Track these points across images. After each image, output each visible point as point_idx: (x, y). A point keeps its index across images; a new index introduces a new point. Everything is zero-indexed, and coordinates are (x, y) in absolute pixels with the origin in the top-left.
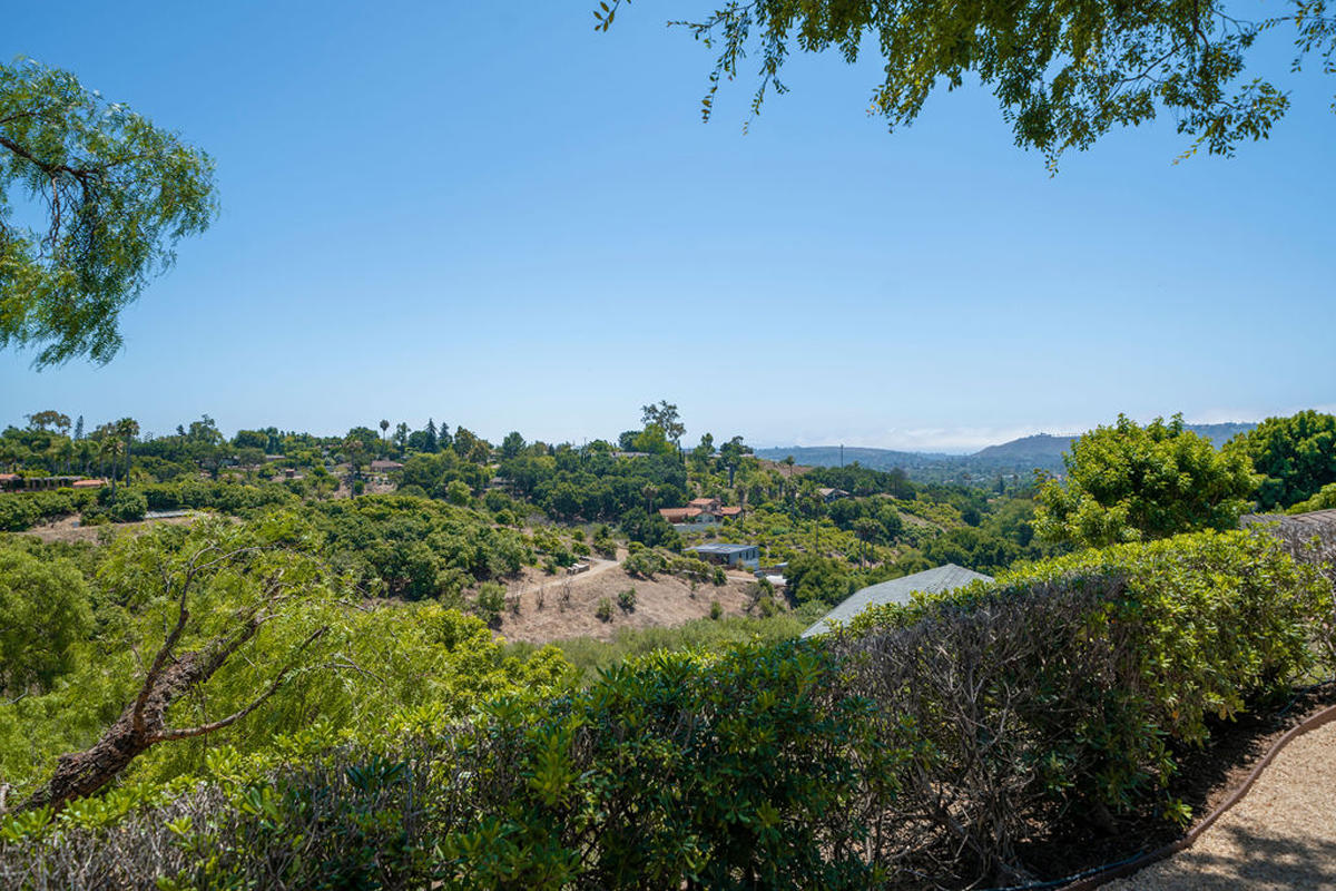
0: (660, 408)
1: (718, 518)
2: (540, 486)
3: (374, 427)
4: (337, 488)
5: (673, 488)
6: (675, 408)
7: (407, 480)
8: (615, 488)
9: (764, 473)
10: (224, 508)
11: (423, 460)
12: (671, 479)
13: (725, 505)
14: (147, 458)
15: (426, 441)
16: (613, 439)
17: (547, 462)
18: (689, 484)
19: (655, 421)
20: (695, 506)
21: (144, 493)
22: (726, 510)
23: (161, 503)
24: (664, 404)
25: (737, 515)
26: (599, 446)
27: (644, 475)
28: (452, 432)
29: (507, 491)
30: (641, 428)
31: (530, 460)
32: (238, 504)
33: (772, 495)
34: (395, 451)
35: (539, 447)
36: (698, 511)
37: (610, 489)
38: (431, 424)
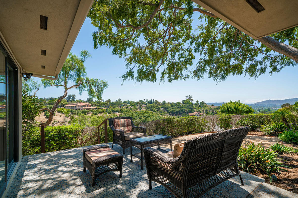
0: (189, 96)
1: (199, 115)
2: (168, 109)
3: (143, 100)
4: (137, 109)
5: (191, 110)
6: (191, 96)
7: (147, 108)
9: (208, 107)
10: (121, 112)
11: (150, 105)
12: (191, 108)
13: (201, 113)
14: (112, 105)
15: (151, 102)
16: (181, 102)
17: (169, 105)
18: (194, 109)
19: (188, 98)
21: (111, 110)
22: (201, 114)
23: (113, 111)
24: (190, 95)
25: (203, 115)
26: (178, 103)
27: (186, 108)
28: (155, 101)
29: (163, 110)
30: (186, 100)
31: (167, 105)
32: (123, 112)
33: (210, 111)
34: (146, 104)
35: (168, 103)
36: (195, 114)
37: (180, 110)
38: (151, 99)
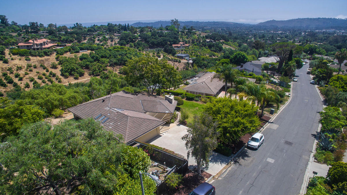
0: (174, 20)
1: (184, 47)
2: (148, 39)
4: (108, 40)
5: (175, 40)
6: (178, 20)
7: (121, 38)
8: (163, 40)
9: (196, 35)
11: (124, 33)
12: (175, 38)
13: (186, 44)
15: (125, 28)
17: (150, 34)
18: (179, 38)
19: (173, 23)
20: (180, 44)
21: (79, 48)
23: (82, 49)
24: (175, 19)
25: (188, 46)
27: (170, 37)
28: (130, 26)
29: (141, 41)
30: (170, 25)
32: (94, 49)
33: (197, 41)
36: (180, 45)
37: (162, 40)
38: (125, 24)
